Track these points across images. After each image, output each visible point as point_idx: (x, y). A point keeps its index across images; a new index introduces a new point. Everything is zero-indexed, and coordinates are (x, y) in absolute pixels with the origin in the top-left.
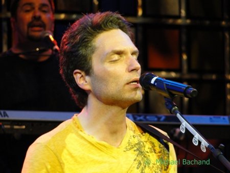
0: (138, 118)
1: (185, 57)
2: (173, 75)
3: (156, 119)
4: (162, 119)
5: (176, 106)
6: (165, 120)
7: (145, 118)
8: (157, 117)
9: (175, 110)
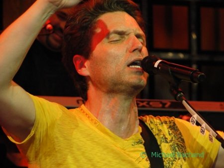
0: (141, 104)
1: (194, 36)
2: (181, 56)
3: (161, 105)
4: (167, 106)
5: (181, 92)
6: (170, 107)
7: (148, 104)
8: (161, 103)
9: (181, 96)
